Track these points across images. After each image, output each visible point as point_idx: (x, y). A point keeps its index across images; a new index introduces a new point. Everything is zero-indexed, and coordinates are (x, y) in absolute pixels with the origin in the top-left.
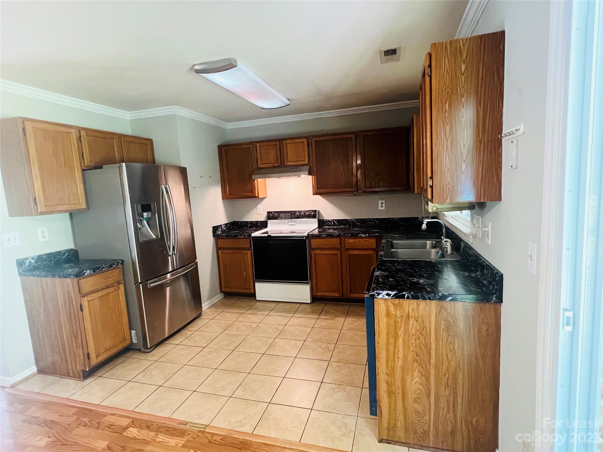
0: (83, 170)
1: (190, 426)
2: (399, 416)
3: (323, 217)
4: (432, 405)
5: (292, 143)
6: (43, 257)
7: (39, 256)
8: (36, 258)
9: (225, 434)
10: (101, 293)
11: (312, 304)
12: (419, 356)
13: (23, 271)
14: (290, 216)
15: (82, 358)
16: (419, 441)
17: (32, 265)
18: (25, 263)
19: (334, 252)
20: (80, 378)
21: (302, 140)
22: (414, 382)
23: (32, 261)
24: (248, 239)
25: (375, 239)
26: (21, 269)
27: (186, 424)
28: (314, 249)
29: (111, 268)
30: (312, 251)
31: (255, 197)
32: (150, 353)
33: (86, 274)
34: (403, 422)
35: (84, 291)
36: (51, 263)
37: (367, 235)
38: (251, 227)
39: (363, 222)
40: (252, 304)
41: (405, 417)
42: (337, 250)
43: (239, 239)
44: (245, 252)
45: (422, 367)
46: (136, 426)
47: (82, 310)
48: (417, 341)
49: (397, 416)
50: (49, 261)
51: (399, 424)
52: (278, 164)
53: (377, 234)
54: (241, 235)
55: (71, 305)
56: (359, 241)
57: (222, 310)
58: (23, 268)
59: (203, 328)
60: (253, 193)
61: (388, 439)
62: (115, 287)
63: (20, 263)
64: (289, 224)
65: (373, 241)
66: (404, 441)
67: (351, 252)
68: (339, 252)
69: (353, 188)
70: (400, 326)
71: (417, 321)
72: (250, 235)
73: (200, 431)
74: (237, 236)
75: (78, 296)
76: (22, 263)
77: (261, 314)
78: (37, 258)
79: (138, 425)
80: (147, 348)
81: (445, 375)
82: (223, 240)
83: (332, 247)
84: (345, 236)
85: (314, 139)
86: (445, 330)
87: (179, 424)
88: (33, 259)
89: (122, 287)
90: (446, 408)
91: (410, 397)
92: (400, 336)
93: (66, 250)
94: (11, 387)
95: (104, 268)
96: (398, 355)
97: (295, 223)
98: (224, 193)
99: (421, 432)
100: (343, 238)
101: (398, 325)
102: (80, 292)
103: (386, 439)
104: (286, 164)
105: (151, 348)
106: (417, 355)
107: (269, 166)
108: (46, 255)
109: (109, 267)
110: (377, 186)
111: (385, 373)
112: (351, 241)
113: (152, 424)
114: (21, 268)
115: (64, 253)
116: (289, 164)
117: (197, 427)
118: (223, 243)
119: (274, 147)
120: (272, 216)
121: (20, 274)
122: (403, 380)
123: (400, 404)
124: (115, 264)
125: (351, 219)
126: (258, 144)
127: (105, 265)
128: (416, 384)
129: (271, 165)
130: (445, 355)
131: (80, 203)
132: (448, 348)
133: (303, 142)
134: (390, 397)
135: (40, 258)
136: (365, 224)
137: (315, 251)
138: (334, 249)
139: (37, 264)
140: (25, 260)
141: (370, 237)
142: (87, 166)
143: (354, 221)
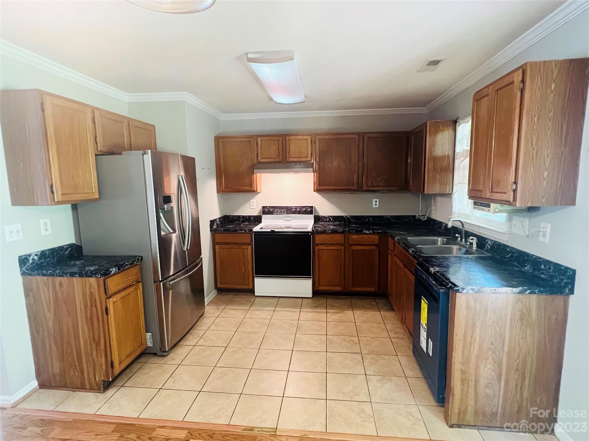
0: (96, 155)
1: (258, 431)
2: (471, 401)
3: (318, 213)
4: (502, 390)
5: (295, 139)
6: (46, 253)
7: (43, 251)
8: (39, 254)
9: (299, 436)
10: (123, 294)
11: (314, 298)
12: (494, 345)
13: (26, 269)
14: (285, 211)
15: (104, 367)
16: (487, 422)
17: (35, 262)
18: (28, 260)
19: (339, 248)
20: (100, 390)
21: (305, 137)
22: (487, 368)
23: (36, 258)
24: (249, 234)
25: (378, 236)
26: (25, 268)
27: (252, 429)
28: (318, 245)
29: (133, 265)
30: (316, 247)
31: (254, 191)
32: (167, 357)
33: (113, 272)
34: (473, 406)
35: (110, 292)
36: (54, 259)
37: (371, 231)
38: (243, 222)
39: (357, 219)
40: (252, 300)
41: (476, 402)
42: (341, 246)
43: (239, 233)
44: (245, 247)
45: (496, 355)
46: (196, 437)
47: (107, 314)
48: (493, 331)
49: (469, 401)
50: (52, 258)
51: (470, 409)
52: (279, 160)
53: (380, 231)
54: (241, 230)
55: (94, 308)
56: (363, 237)
57: (223, 307)
58: (26, 266)
59: (213, 327)
60: (251, 187)
61: (459, 424)
62: (135, 286)
63: (23, 261)
64: (285, 219)
65: (376, 237)
66: (473, 424)
67: (354, 248)
68: (343, 248)
69: (354, 186)
70: (478, 318)
71: (494, 313)
72: (251, 230)
73: (270, 435)
74: (237, 230)
75: (104, 296)
76: (25, 261)
77: (267, 310)
78: (41, 253)
79: (197, 436)
80: (165, 352)
81: (516, 360)
82: (221, 235)
83: (336, 242)
84: (350, 233)
85: (318, 137)
86: (519, 320)
87: (244, 430)
88: (36, 255)
89: (140, 285)
90: (514, 391)
91: (482, 382)
92: (478, 327)
93: (68, 245)
94: (12, 407)
95: (127, 265)
96: (474, 346)
97: (290, 219)
98: (219, 186)
99: (489, 414)
100: (347, 234)
101: (477, 318)
102: (106, 293)
103: (456, 424)
104: (288, 160)
105: (168, 351)
106: (492, 344)
107: (269, 161)
108: (49, 250)
109: (131, 264)
110: (378, 185)
111: (460, 362)
112: (355, 237)
113: (214, 434)
114: (25, 266)
115: (67, 249)
116: (291, 160)
117: (266, 432)
118: (220, 237)
119: (276, 142)
120: (268, 211)
121: (23, 274)
122: (477, 369)
123: (472, 391)
124: (136, 261)
125: (346, 216)
126: (259, 139)
127: (128, 262)
128: (489, 371)
129: (272, 160)
130: (517, 343)
131: (93, 193)
132: (521, 336)
133: (307, 139)
134: (463, 384)
135: (43, 255)
136: (360, 221)
137: (319, 246)
138: (338, 244)
139: (40, 261)
140: (28, 257)
141: (374, 233)
142: (100, 151)
143: (348, 218)
